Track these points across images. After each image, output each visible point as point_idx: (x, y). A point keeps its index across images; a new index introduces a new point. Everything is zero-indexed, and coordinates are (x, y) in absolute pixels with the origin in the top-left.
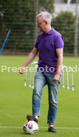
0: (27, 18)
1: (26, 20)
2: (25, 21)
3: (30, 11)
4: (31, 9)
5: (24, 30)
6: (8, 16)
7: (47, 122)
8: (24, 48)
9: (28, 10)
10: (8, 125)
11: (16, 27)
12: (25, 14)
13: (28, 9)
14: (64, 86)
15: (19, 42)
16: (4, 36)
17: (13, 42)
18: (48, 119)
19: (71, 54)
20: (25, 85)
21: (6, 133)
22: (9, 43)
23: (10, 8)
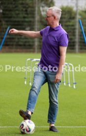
0: (27, 14)
1: (26, 16)
2: (24, 17)
3: (29, 7)
4: (31, 5)
5: (24, 27)
6: (7, 12)
7: (47, 121)
8: (25, 45)
9: (27, 6)
10: (8, 125)
11: (16, 23)
12: (24, 9)
13: (27, 4)
14: (65, 84)
15: (18, 39)
16: (3, 33)
17: (13, 38)
18: (48, 118)
19: (72, 50)
20: (25, 83)
21: (6, 133)
22: (9, 40)
23: (8, 4)
